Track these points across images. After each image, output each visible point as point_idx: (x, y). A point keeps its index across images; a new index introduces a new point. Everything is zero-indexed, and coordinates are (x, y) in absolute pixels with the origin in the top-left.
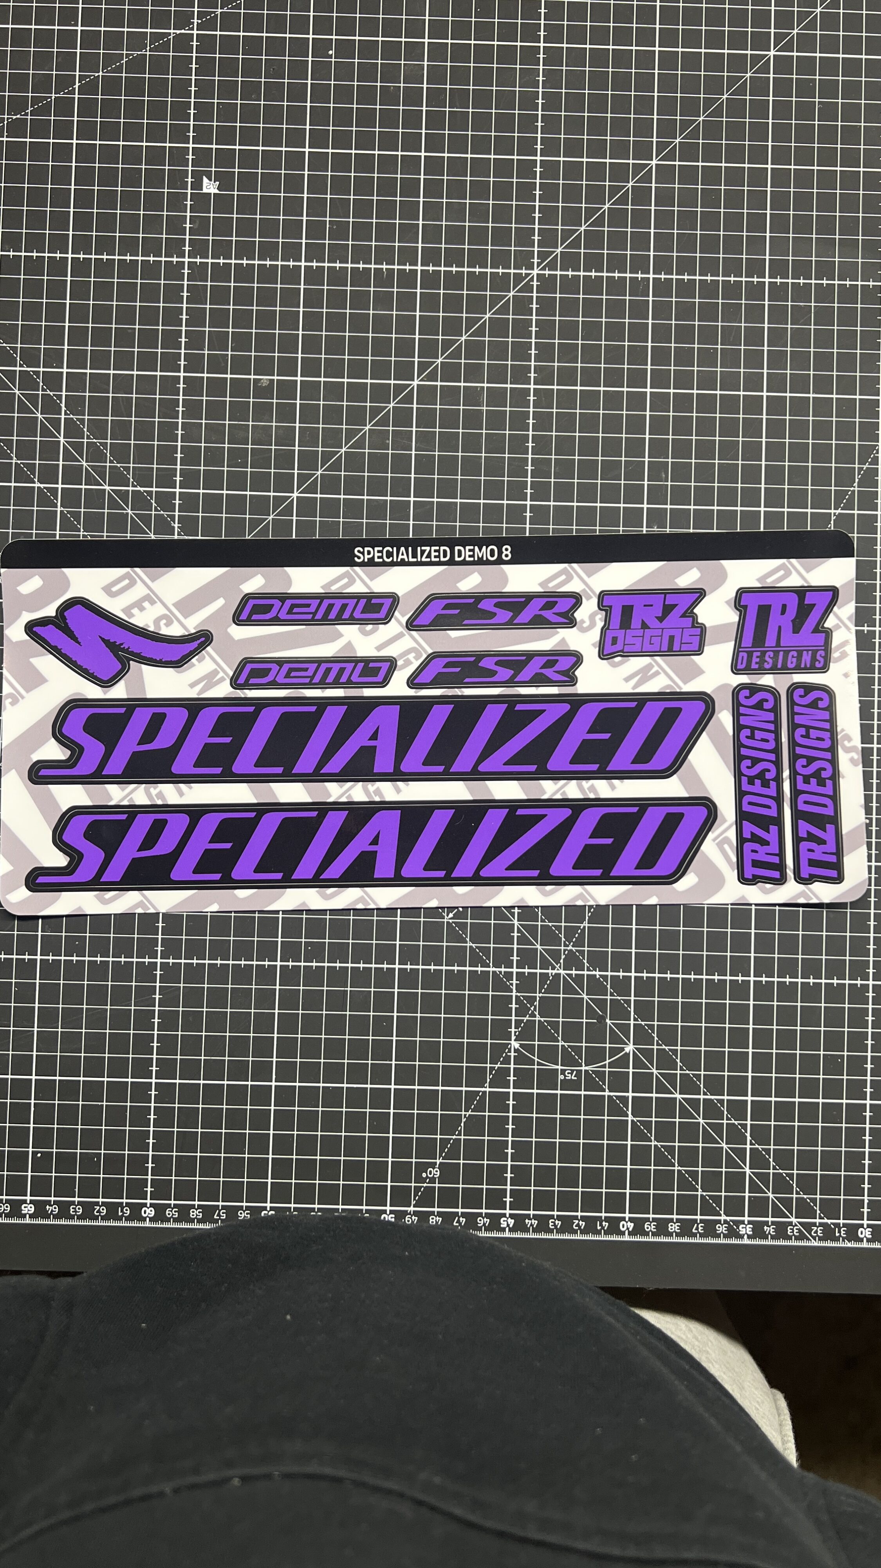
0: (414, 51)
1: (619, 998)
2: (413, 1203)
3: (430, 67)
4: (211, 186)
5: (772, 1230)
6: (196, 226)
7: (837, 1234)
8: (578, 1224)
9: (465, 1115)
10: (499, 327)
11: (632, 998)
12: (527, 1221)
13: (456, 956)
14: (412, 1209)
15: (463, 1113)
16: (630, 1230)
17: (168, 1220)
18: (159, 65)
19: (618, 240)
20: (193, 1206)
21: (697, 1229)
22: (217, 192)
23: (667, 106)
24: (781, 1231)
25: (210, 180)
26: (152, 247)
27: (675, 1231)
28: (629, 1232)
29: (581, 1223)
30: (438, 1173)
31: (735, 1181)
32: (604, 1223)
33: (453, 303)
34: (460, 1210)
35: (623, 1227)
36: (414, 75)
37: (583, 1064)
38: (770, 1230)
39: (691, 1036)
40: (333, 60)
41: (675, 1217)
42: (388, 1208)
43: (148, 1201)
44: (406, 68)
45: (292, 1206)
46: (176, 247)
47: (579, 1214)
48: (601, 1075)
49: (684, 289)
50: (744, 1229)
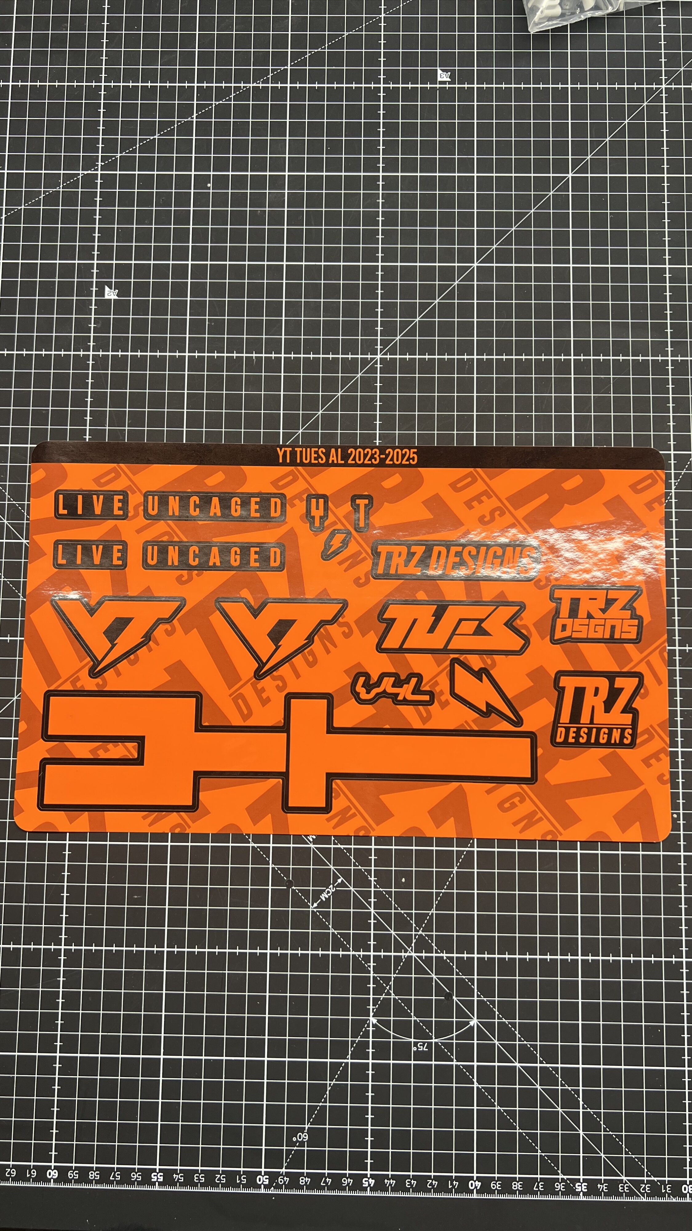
0: (277, 182)
1: (464, 977)
2: (285, 1164)
3: (290, 194)
4: (112, 293)
5: (605, 1188)
6: (99, 326)
7: (663, 1191)
8: (432, 1183)
9: (330, 1084)
10: (349, 403)
11: (476, 977)
12: (386, 1181)
13: (321, 942)
14: (284, 1170)
15: (328, 1082)
16: (478, 1188)
17: (70, 1181)
18: (70, 199)
19: (446, 329)
20: (91, 1169)
21: (538, 1187)
22: (117, 298)
23: (485, 220)
24: (613, 1188)
25: (111, 288)
26: (63, 344)
27: (518, 1189)
28: (477, 1190)
29: (434, 1182)
30: (307, 1137)
31: (571, 1143)
32: (454, 1183)
33: (311, 384)
34: (326, 1171)
35: (472, 1186)
36: (277, 201)
37: (434, 1038)
38: (603, 1187)
39: (528, 1010)
40: (211, 191)
41: (517, 1176)
42: (263, 1170)
43: (53, 1164)
44: (270, 195)
45: (179, 1168)
46: (82, 343)
47: (432, 1174)
48: (449, 1046)
49: (504, 367)
50: (580, 1187)
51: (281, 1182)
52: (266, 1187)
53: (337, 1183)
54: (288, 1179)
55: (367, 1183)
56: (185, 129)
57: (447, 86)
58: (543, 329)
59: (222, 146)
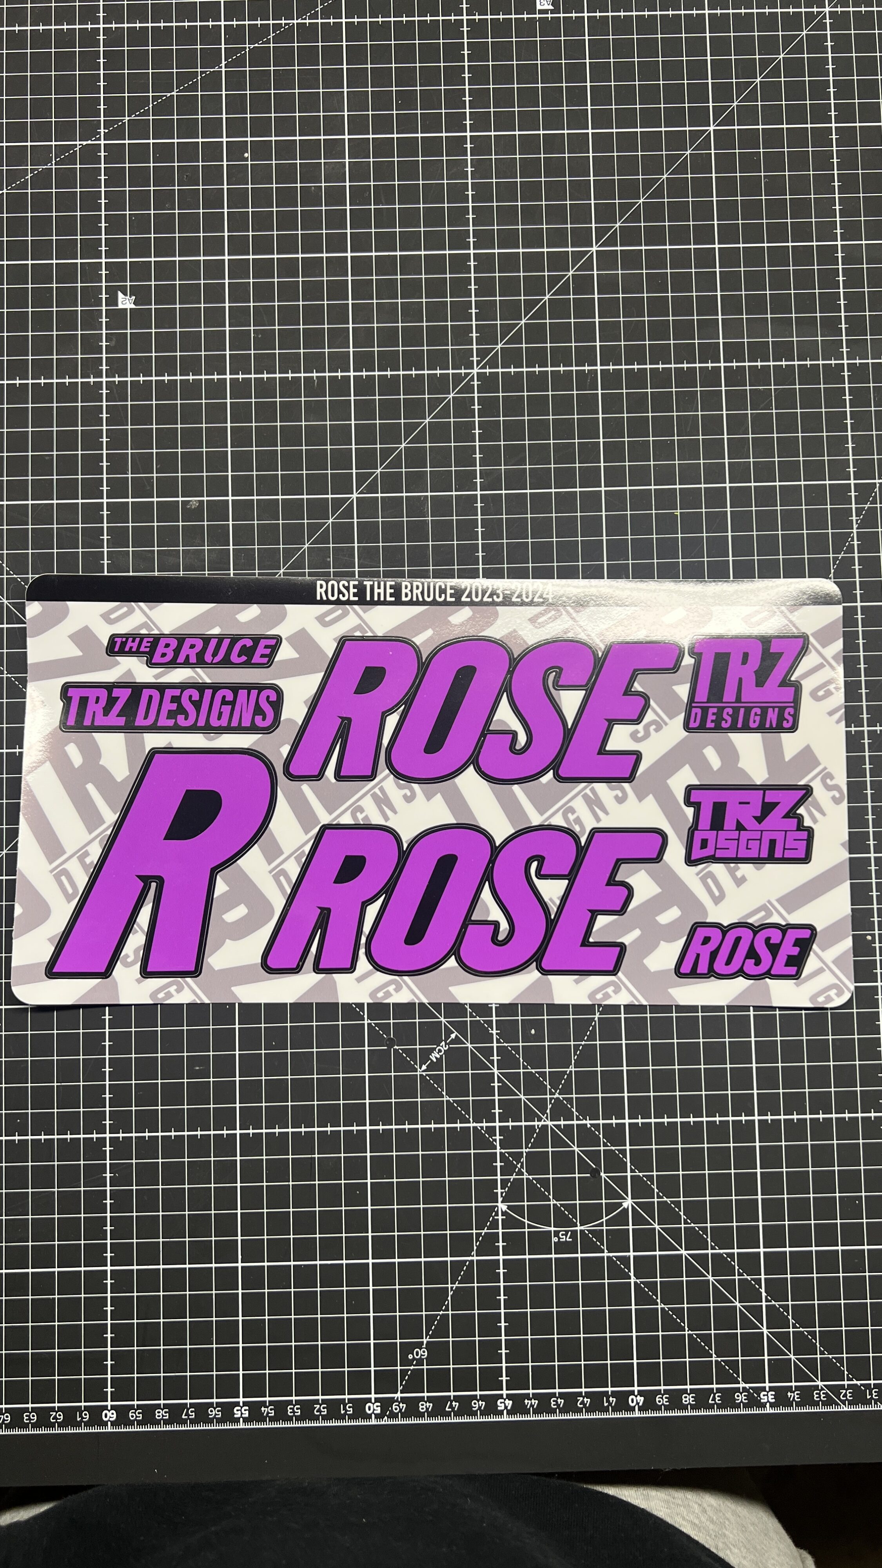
0: (334, 148)
1: (613, 1148)
2: (400, 1388)
3: (352, 164)
4: (127, 301)
5: (796, 1396)
6: (113, 343)
7: (868, 1397)
8: (583, 1401)
9: (452, 1288)
10: (439, 432)
11: (628, 1147)
12: (526, 1401)
13: (433, 1112)
14: (399, 1395)
15: (450, 1286)
16: (641, 1404)
17: (131, 1423)
18: (66, 178)
19: (560, 332)
20: (158, 1406)
21: (714, 1399)
22: (133, 306)
23: (604, 189)
24: (807, 1397)
25: (125, 294)
26: (68, 368)
27: (689, 1404)
28: (639, 1407)
29: (585, 1400)
30: (426, 1353)
31: (753, 1344)
32: (611, 1399)
33: (390, 409)
34: (452, 1394)
35: (633, 1402)
36: (336, 174)
37: (578, 1224)
38: (794, 1396)
39: (694, 1186)
40: (249, 163)
41: (688, 1387)
42: (373, 1396)
43: (109, 1403)
44: (327, 167)
45: (268, 1399)
46: (91, 368)
47: (583, 1390)
48: (598, 1234)
49: (635, 379)
50: (766, 1397)
51: (396, 1409)
52: (378, 1417)
53: (465, 1407)
54: (405, 1405)
55: (503, 1404)
56: (212, 82)
57: (550, 15)
58: (683, 330)
59: (260, 103)
